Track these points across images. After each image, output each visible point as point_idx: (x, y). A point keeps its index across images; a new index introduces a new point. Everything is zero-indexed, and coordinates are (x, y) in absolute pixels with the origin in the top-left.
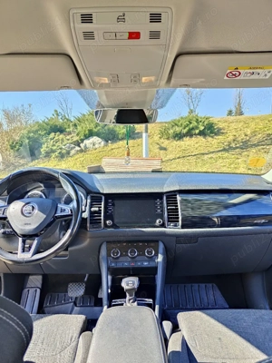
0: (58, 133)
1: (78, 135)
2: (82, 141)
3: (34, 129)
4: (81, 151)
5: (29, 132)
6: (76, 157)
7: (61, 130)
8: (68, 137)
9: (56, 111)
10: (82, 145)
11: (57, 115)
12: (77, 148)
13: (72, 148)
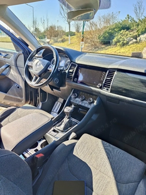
0: (125, 30)
1: (137, 31)
2: (139, 35)
3: (112, 28)
4: (136, 42)
5: (110, 29)
6: (131, 46)
7: (128, 29)
8: (131, 33)
9: (128, 15)
10: (138, 38)
11: (129, 18)
12: (134, 40)
13: (131, 40)
